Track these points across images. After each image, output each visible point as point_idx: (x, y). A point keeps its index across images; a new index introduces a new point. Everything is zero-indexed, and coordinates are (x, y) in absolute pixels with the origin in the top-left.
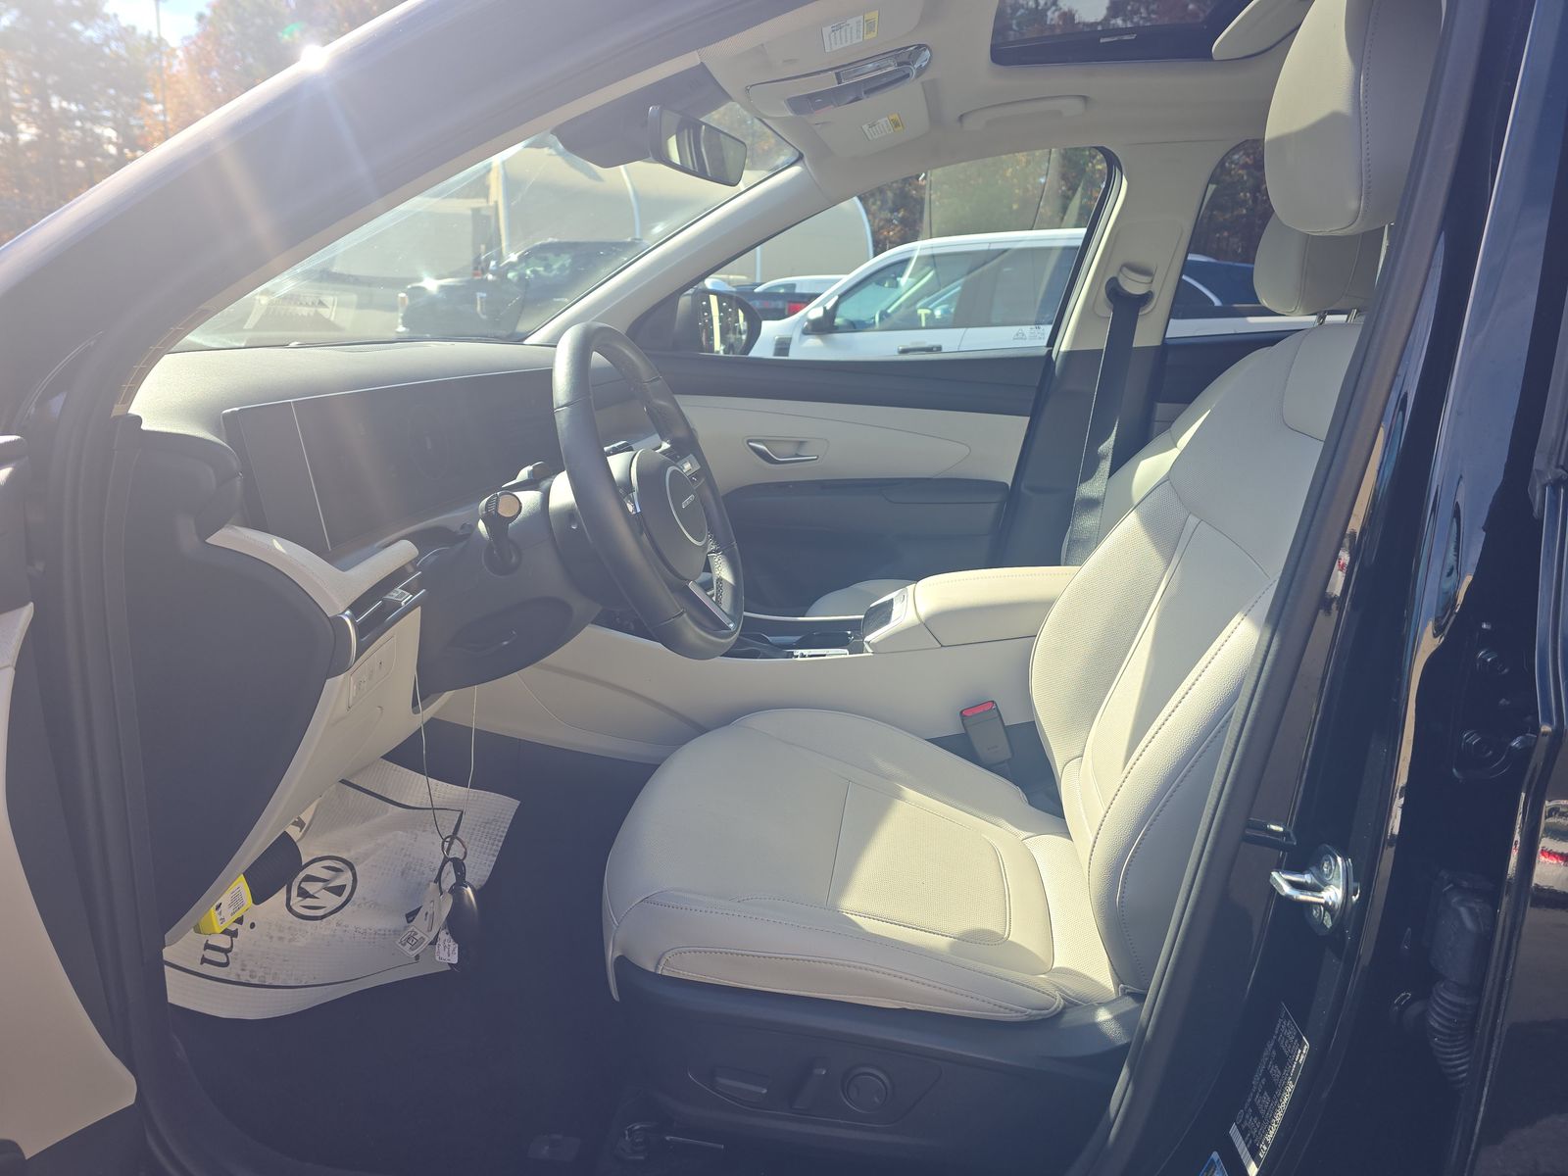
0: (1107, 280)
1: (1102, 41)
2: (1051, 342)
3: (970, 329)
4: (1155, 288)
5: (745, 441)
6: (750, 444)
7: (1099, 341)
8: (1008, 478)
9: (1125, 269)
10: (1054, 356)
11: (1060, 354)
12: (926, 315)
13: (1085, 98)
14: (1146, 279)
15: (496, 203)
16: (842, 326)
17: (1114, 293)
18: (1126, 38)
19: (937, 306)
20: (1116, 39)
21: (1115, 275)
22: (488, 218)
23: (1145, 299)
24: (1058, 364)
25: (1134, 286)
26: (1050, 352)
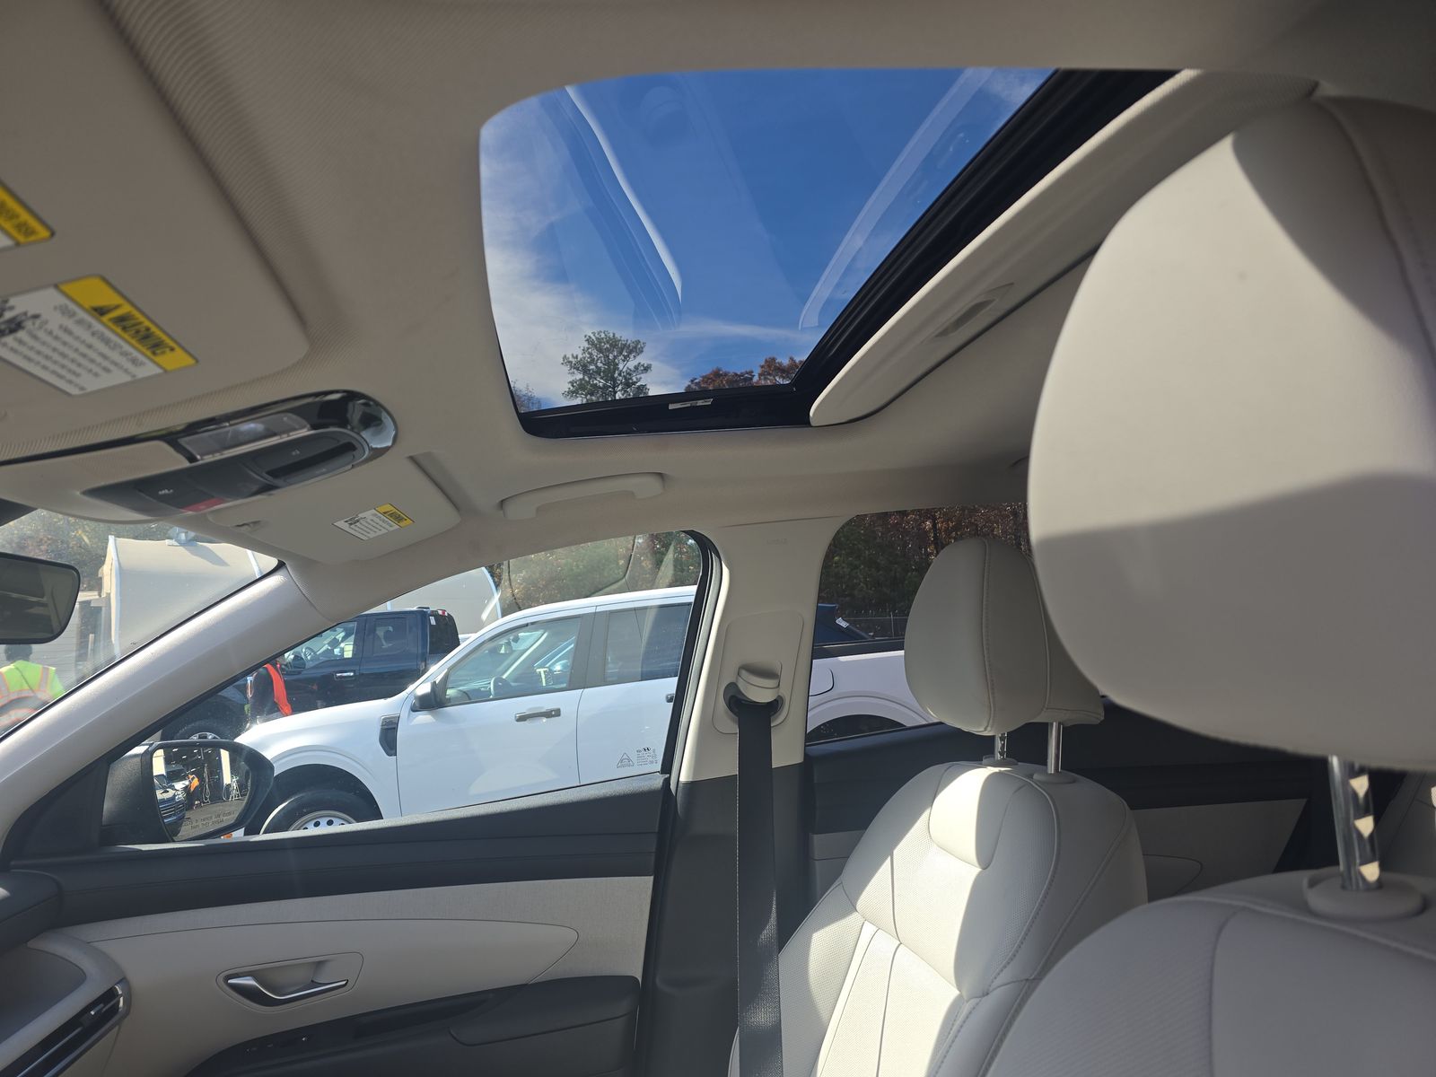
0: (724, 687)
1: (671, 407)
2: (667, 766)
3: (586, 690)
4: (784, 692)
5: (221, 979)
6: (229, 981)
7: (727, 764)
8: (636, 970)
9: (744, 673)
10: (673, 787)
11: (680, 785)
12: (545, 672)
13: (660, 475)
14: (771, 683)
15: (109, 595)
16: (456, 698)
17: (737, 703)
18: (700, 403)
19: (557, 661)
20: (688, 404)
21: (733, 680)
22: (99, 609)
23: (774, 707)
24: (679, 799)
25: (759, 692)
26: (667, 782)
